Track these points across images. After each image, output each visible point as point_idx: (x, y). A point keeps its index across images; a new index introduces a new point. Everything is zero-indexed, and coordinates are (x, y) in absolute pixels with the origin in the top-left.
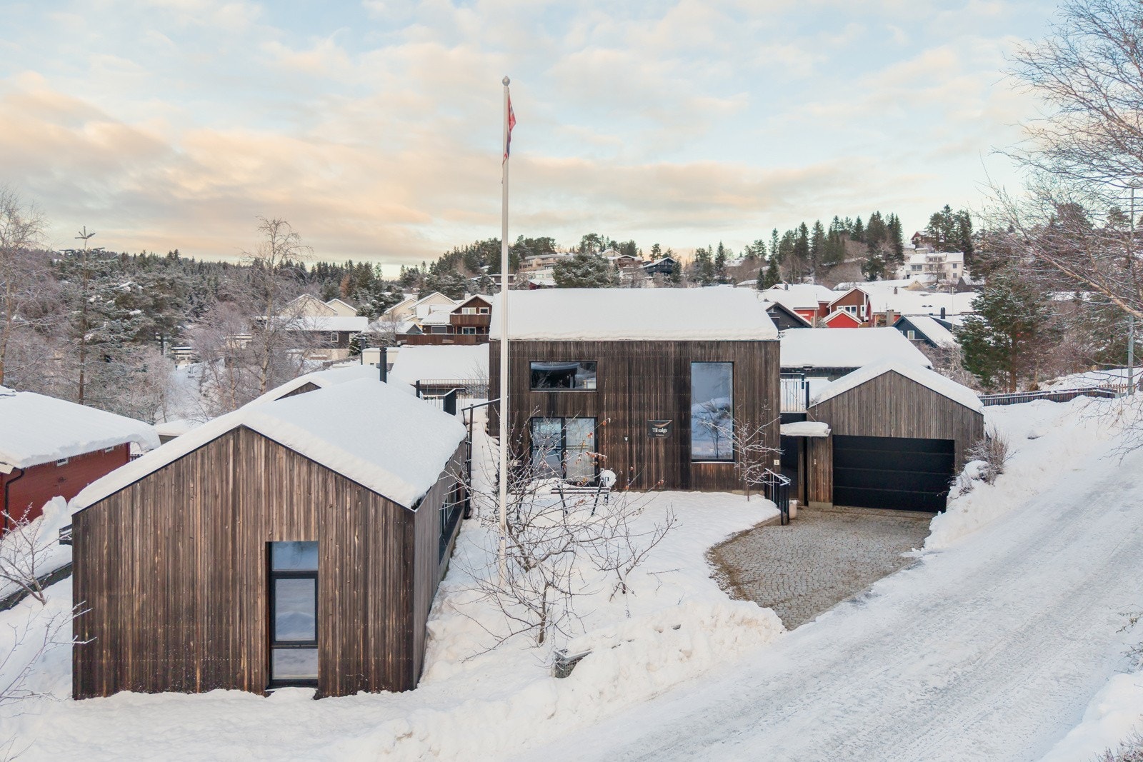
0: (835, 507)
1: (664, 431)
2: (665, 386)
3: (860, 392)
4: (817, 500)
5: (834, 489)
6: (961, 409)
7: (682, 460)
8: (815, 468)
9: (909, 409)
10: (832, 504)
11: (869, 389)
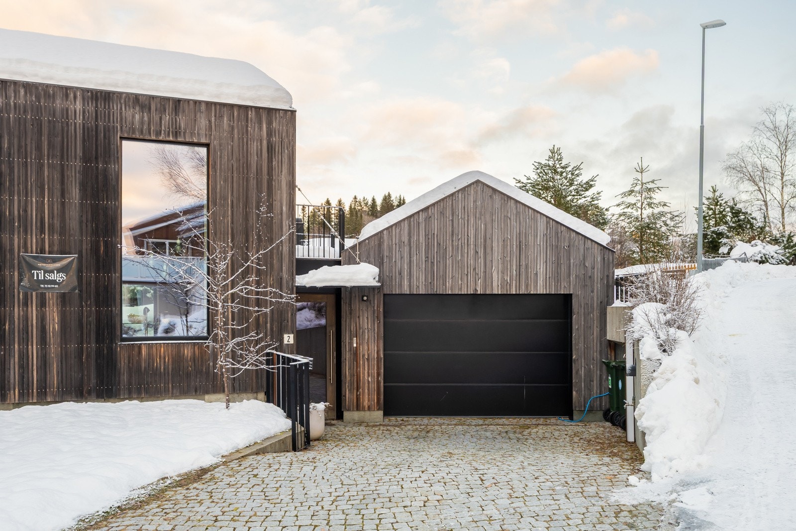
0: (387, 421)
1: (59, 277)
2: (62, 183)
3: (428, 219)
4: (358, 407)
5: (385, 387)
6: (582, 242)
7: (99, 339)
8: (355, 353)
9: (504, 247)
10: (381, 413)
11: (442, 213)
